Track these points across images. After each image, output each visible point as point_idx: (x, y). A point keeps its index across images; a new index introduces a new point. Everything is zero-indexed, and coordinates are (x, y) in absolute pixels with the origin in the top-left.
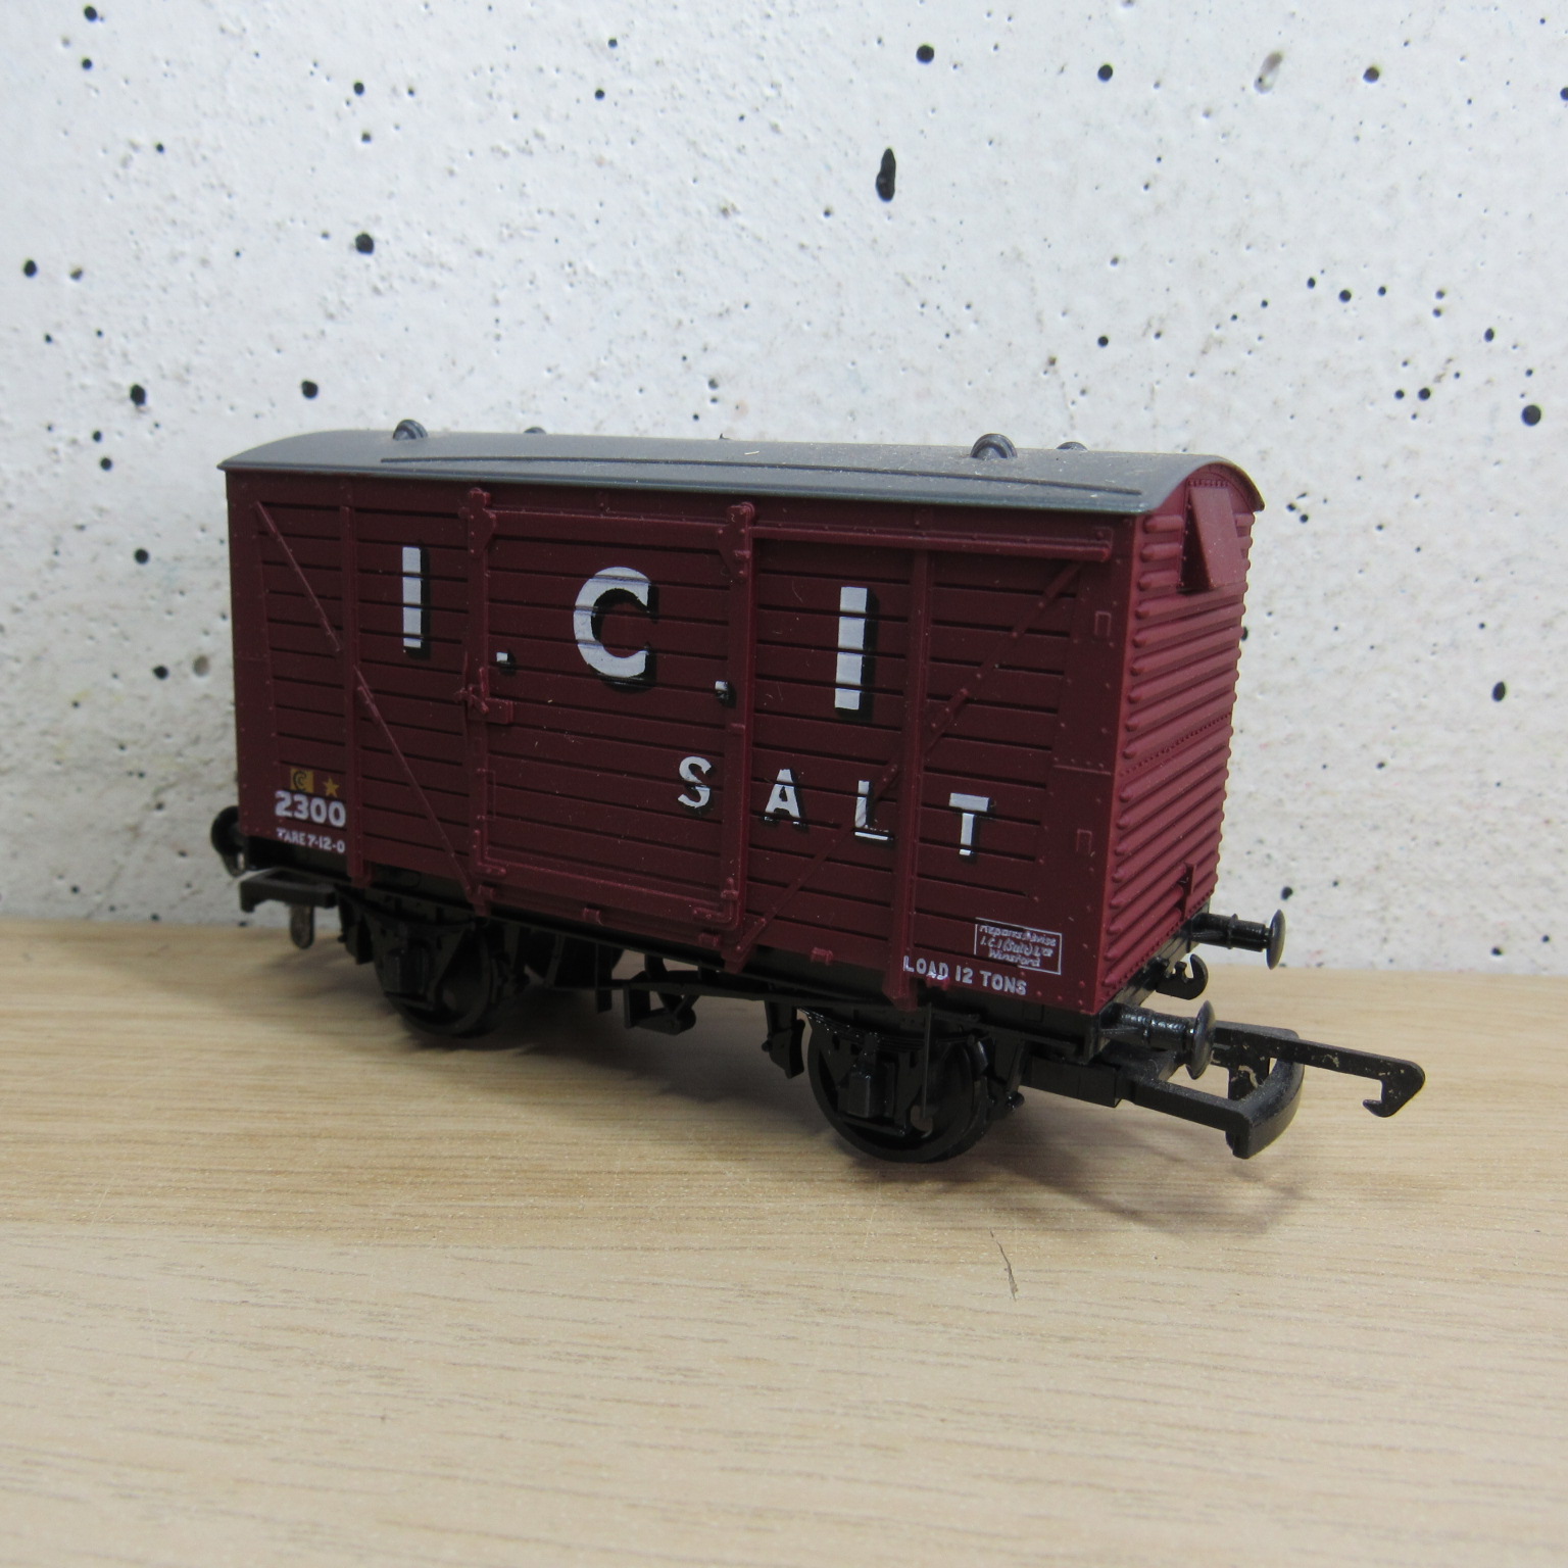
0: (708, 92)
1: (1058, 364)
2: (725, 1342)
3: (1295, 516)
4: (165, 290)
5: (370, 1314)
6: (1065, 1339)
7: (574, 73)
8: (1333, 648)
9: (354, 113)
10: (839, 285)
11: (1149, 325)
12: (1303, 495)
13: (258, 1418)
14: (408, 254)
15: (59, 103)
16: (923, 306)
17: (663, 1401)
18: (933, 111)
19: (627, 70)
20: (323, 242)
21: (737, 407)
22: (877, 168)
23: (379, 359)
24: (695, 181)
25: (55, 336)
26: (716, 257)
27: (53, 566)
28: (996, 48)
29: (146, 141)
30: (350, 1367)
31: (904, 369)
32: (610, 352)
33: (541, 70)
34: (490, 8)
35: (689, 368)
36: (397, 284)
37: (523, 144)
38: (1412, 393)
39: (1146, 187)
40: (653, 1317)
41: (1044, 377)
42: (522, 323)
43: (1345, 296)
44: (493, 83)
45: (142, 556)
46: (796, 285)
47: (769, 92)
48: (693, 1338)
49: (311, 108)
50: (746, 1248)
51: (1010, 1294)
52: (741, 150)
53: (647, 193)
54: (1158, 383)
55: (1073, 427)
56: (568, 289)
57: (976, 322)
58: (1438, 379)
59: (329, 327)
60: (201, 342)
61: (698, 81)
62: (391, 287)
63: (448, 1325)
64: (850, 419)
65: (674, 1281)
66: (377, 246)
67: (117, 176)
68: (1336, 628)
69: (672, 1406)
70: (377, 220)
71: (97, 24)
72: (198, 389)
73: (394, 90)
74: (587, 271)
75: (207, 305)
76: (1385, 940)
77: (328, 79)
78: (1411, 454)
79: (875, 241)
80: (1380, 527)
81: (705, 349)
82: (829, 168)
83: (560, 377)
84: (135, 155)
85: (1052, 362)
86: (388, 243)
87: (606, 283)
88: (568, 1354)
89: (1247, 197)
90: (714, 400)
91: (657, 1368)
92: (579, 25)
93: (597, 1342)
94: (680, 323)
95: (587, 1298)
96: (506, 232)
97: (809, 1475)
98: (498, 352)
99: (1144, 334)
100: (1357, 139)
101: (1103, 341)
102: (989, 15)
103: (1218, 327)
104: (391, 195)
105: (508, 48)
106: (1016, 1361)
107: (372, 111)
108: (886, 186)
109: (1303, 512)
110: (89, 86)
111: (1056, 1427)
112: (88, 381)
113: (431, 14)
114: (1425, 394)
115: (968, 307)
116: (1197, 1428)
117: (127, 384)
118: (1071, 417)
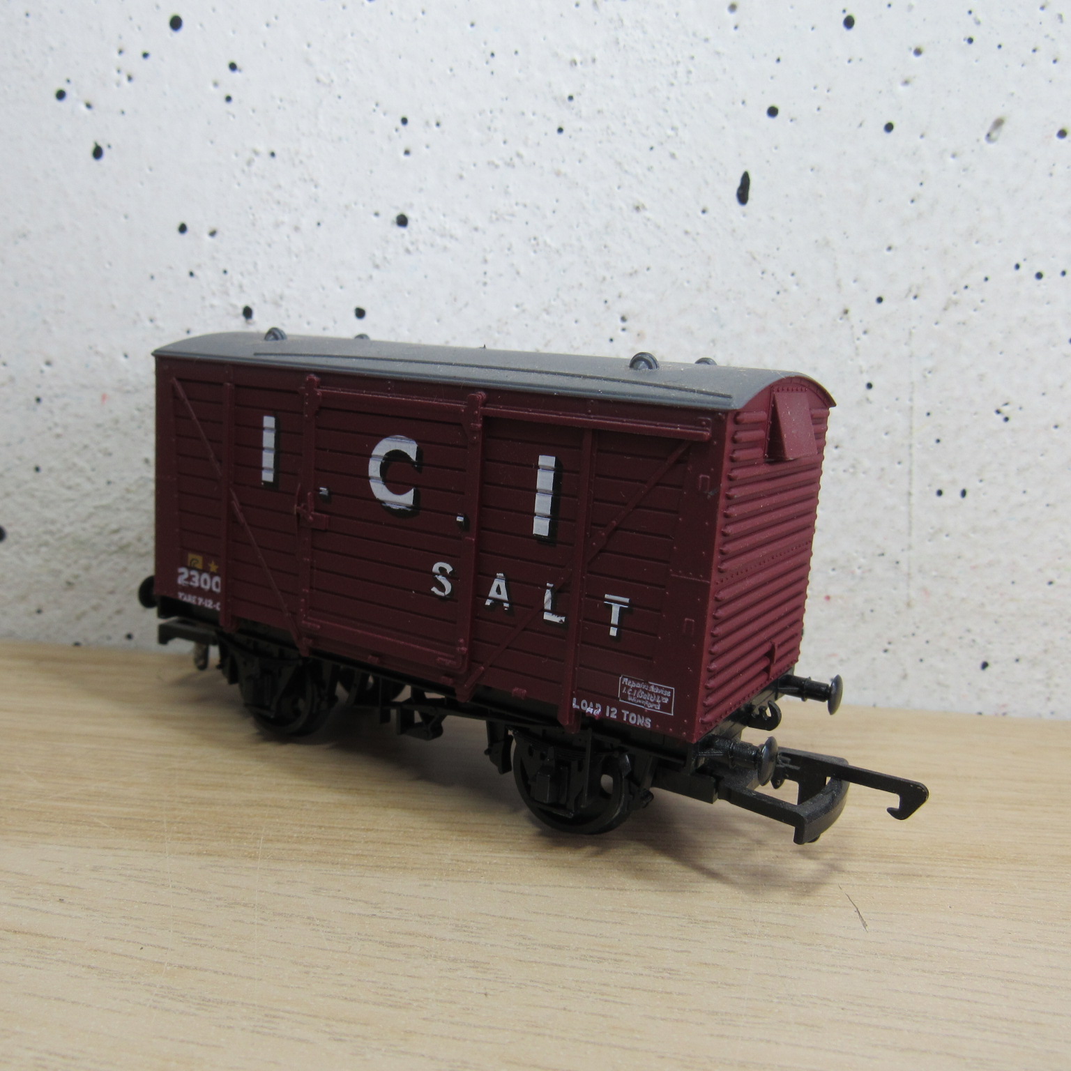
0: (631, 131)
1: (850, 313)
2: (690, 952)
3: (1000, 418)
4: (270, 245)
5: (457, 926)
6: (906, 959)
7: (544, 116)
8: (1022, 505)
9: (400, 137)
10: (709, 258)
11: (910, 291)
12: (1006, 404)
13: (405, 991)
14: (430, 228)
15: (209, 123)
16: (763, 273)
17: (660, 989)
18: (776, 148)
19: (579, 115)
20: (374, 219)
21: (639, 335)
22: (737, 183)
23: (407, 295)
24: (619, 187)
25: (196, 272)
26: (630, 237)
28: (819, 109)
29: (264, 149)
30: (455, 960)
31: (749, 314)
32: (558, 296)
33: (523, 114)
34: (492, 73)
35: (608, 308)
36: (422, 247)
37: (508, 160)
39: (912, 201)
40: (638, 935)
41: (840, 322)
42: (501, 275)
43: (1039, 276)
44: (492, 121)
46: (681, 257)
47: (670, 133)
48: (667, 949)
49: (372, 132)
50: (684, 891)
51: (864, 928)
52: (650, 169)
53: (587, 194)
54: (914, 328)
55: (857, 355)
56: (532, 254)
57: (797, 284)
59: (375, 273)
60: (291, 280)
61: (625, 124)
62: (417, 249)
63: (508, 935)
64: (711, 344)
65: (645, 911)
66: (410, 222)
67: (243, 171)
68: (1024, 492)
69: (667, 993)
70: (411, 206)
71: (237, 74)
72: (287, 310)
73: (427, 123)
74: (545, 243)
75: (297, 256)
76: (1049, 699)
77: (385, 114)
79: (734, 231)
80: (1056, 427)
81: (620, 296)
82: (707, 183)
83: (524, 311)
84: (256, 159)
85: (846, 312)
86: (417, 221)
87: (558, 251)
88: (591, 957)
89: (978, 210)
90: (624, 330)
91: (651, 967)
92: (550, 85)
93: (607, 949)
94: (604, 279)
95: (592, 921)
96: (494, 216)
97: (768, 1041)
98: (485, 293)
99: (906, 296)
100: (1051, 175)
101: (880, 300)
102: (815, 88)
103: (955, 293)
104: (421, 190)
105: (502, 99)
106: (879, 972)
107: (412, 135)
108: (743, 196)
109: (1006, 415)
110: (229, 113)
111: (916, 1016)
112: (216, 302)
113: (454, 75)
115: (793, 274)
116: (1006, 1020)
117: (241, 306)
118: (857, 348)
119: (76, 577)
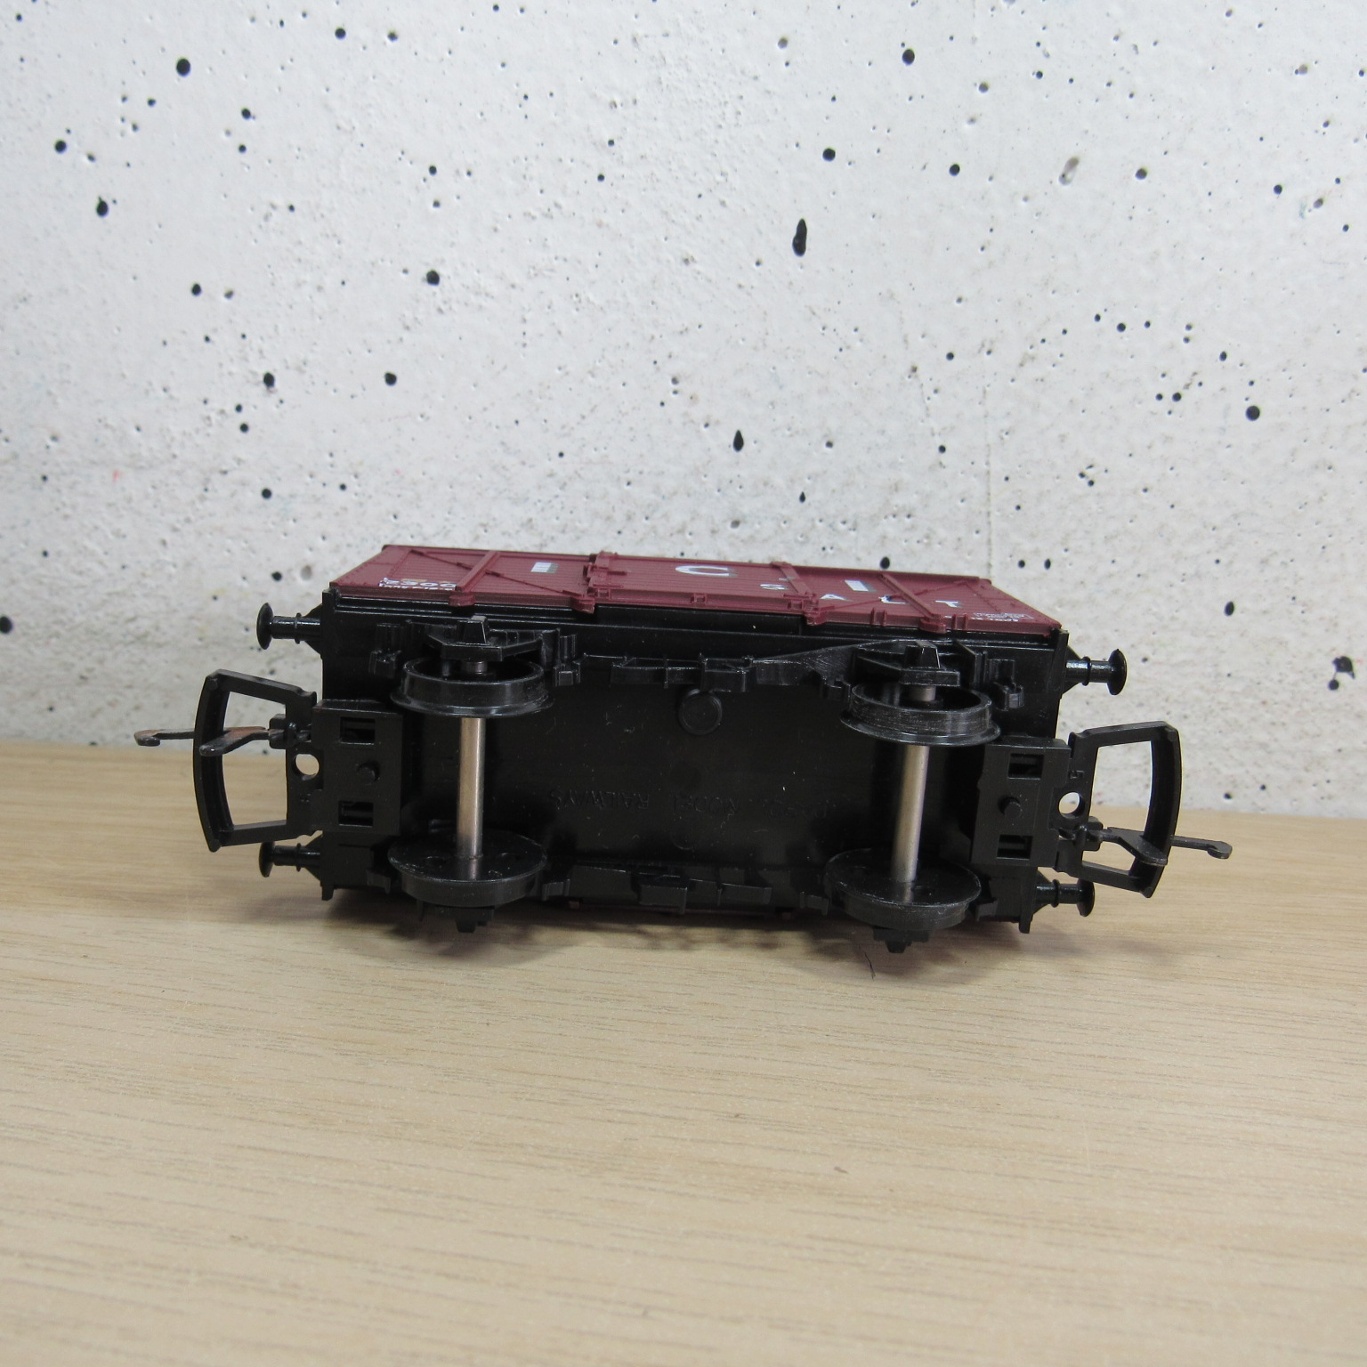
0: (677, 178)
1: (918, 372)
2: (692, 995)
3: (1084, 481)
4: (291, 307)
6: (904, 1000)
7: (583, 163)
8: (1111, 576)
9: (429, 187)
10: (765, 313)
11: (983, 346)
12: (1091, 467)
13: (412, 1022)
14: (463, 286)
15: (222, 175)
16: (824, 329)
17: (656, 1021)
18: (834, 193)
19: (621, 161)
20: (403, 276)
21: (691, 398)
22: (793, 232)
23: (440, 358)
24: (666, 239)
25: (212, 337)
26: (680, 292)
27: (202, 499)
28: (878, 151)
29: (282, 203)
30: (463, 1000)
31: (810, 373)
32: (603, 357)
33: (561, 160)
34: (526, 117)
35: (658, 369)
36: (455, 306)
37: (546, 211)
38: (1168, 396)
39: (982, 249)
40: (645, 982)
41: (908, 380)
42: (541, 335)
43: (1121, 327)
44: (527, 169)
45: (267, 494)
46: (735, 312)
47: (719, 178)
48: (672, 993)
49: (399, 183)
51: (871, 977)
52: (699, 218)
53: (632, 247)
54: (988, 386)
55: (928, 415)
56: (575, 312)
57: (861, 340)
58: (1187, 386)
59: (406, 335)
60: (315, 344)
61: (670, 170)
62: (451, 309)
63: (518, 982)
64: (770, 407)
65: (657, 964)
66: (441, 280)
67: (260, 227)
68: (1113, 562)
69: (662, 1023)
70: (442, 262)
71: (251, 121)
72: (311, 377)
73: (457, 172)
74: (588, 300)
75: (320, 318)
77: (411, 163)
78: (1168, 439)
79: (791, 283)
80: (1145, 490)
81: (670, 356)
82: (760, 233)
83: (567, 374)
84: (274, 213)
85: (914, 370)
86: (449, 278)
87: (602, 308)
88: (595, 998)
89: (1053, 257)
90: (675, 392)
91: (651, 1006)
92: (588, 129)
93: (612, 992)
94: (653, 338)
96: (532, 272)
97: (747, 1057)
98: (524, 355)
99: (979, 351)
100: (1131, 218)
101: (950, 356)
102: (874, 128)
103: (1031, 347)
104: (453, 244)
105: (538, 145)
106: (873, 1009)
107: (441, 186)
108: (799, 245)
109: (1090, 479)
110: (243, 164)
111: (897, 1041)
112: (234, 369)
113: (485, 120)
114: (1177, 397)
115: (856, 330)
117: (261, 372)
118: (927, 409)
119: (90, 670)
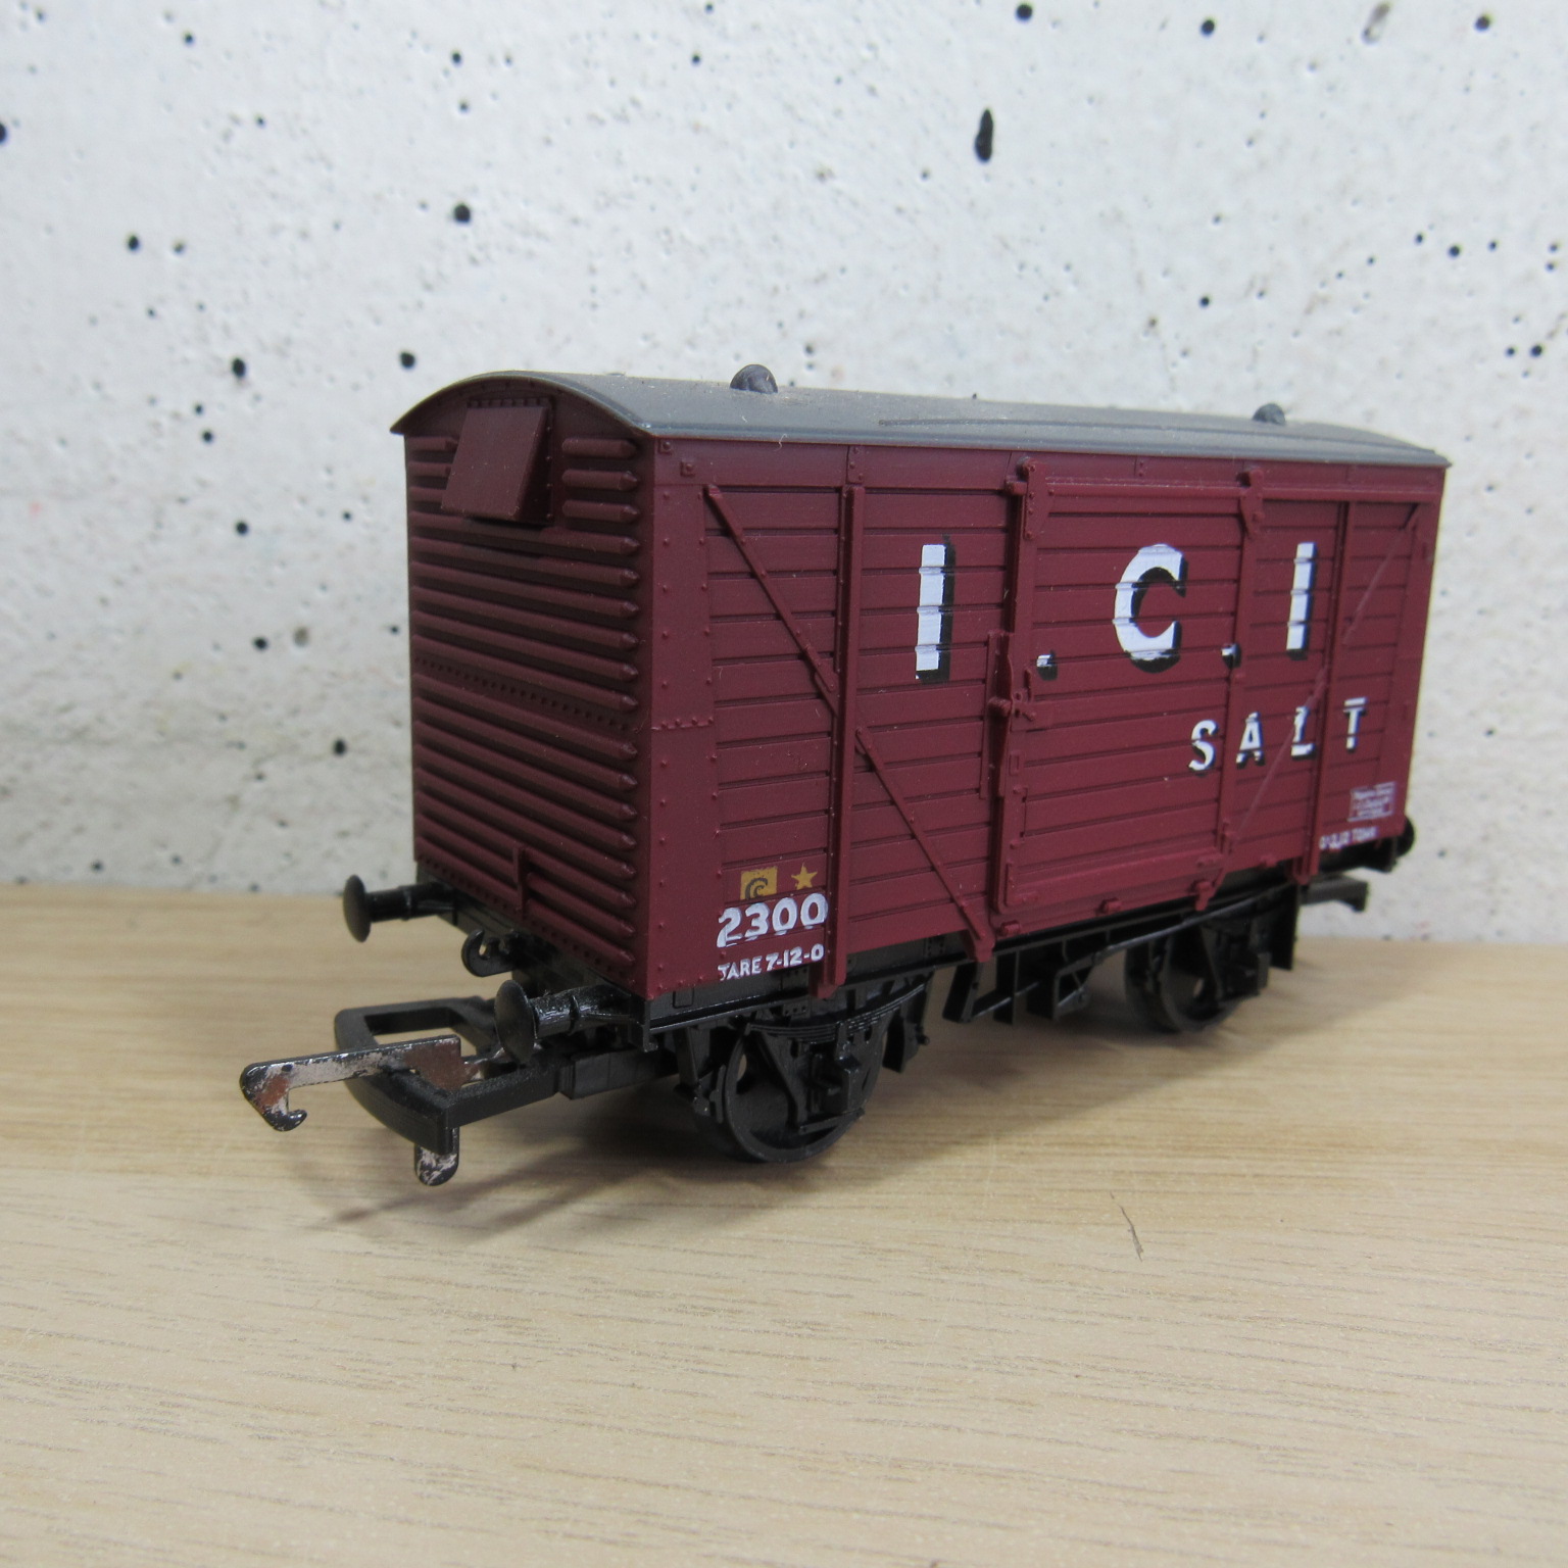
0: (805, 56)
1: (1160, 325)
2: (851, 1297)
4: (265, 263)
5: (494, 1266)
6: (1195, 1299)
7: (671, 39)
9: (452, 83)
10: (937, 248)
11: (1252, 284)
13: (388, 1364)
14: (505, 224)
15: (162, 79)
16: (1021, 268)
17: (792, 1353)
18: (1032, 69)
19: (723, 35)
20: (420, 213)
21: (833, 374)
22: (974, 129)
23: (476, 329)
24: (791, 145)
25: (160, 310)
26: (812, 221)
27: (154, 538)
28: (1096, 5)
29: (246, 113)
30: (478, 1316)
31: (1002, 333)
32: (706, 319)
33: (637, 37)
35: (785, 334)
36: (494, 254)
37: (619, 111)
38: (1524, 349)
39: (1250, 143)
40: (776, 1272)
41: (1144, 339)
42: (618, 291)
43: (1455, 251)
44: (590, 51)
45: (242, 528)
46: (892, 249)
47: (866, 54)
48: (817, 1293)
49: (409, 78)
50: (864, 1207)
51: (1136, 1254)
52: (837, 113)
53: (743, 158)
54: (1260, 343)
55: (1174, 392)
56: (664, 256)
57: (1075, 283)
58: (1551, 335)
59: (426, 298)
60: (301, 315)
61: (795, 45)
62: (488, 257)
63: (571, 1278)
64: (947, 384)
65: (795, 1238)
66: (474, 216)
67: (218, 150)
68: (1444, 593)
69: (802, 1358)
70: (475, 190)
72: (298, 361)
73: (492, 60)
74: (683, 237)
75: (307, 277)
76: (1493, 912)
77: (426, 49)
78: (1522, 413)
79: (972, 204)
80: (1490, 488)
81: (802, 316)
82: (927, 131)
83: (656, 345)
84: (236, 129)
85: (1153, 323)
86: (485, 213)
87: (702, 250)
88: (694, 1307)
89: (1353, 151)
90: (810, 366)
91: (784, 1321)
93: (722, 1295)
94: (776, 289)
95: (708, 1254)
96: (602, 200)
97: (946, 1428)
98: (594, 321)
99: (1247, 294)
100: (1467, 89)
101: (1205, 302)
103: (1322, 285)
104: (489, 165)
105: (604, 15)
106: (1147, 1319)
107: (470, 79)
108: (984, 147)
110: (190, 61)
111: (1194, 1385)
112: (190, 354)
114: (1537, 351)
115: (1068, 268)
116: (1338, 1387)
117: (228, 356)
118: (1172, 380)
119: (13, 780)
